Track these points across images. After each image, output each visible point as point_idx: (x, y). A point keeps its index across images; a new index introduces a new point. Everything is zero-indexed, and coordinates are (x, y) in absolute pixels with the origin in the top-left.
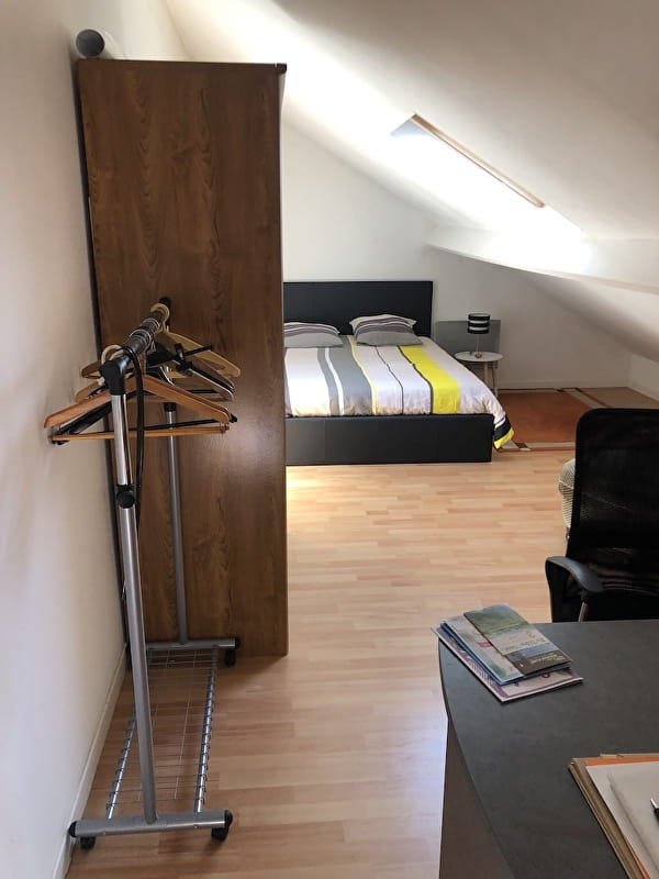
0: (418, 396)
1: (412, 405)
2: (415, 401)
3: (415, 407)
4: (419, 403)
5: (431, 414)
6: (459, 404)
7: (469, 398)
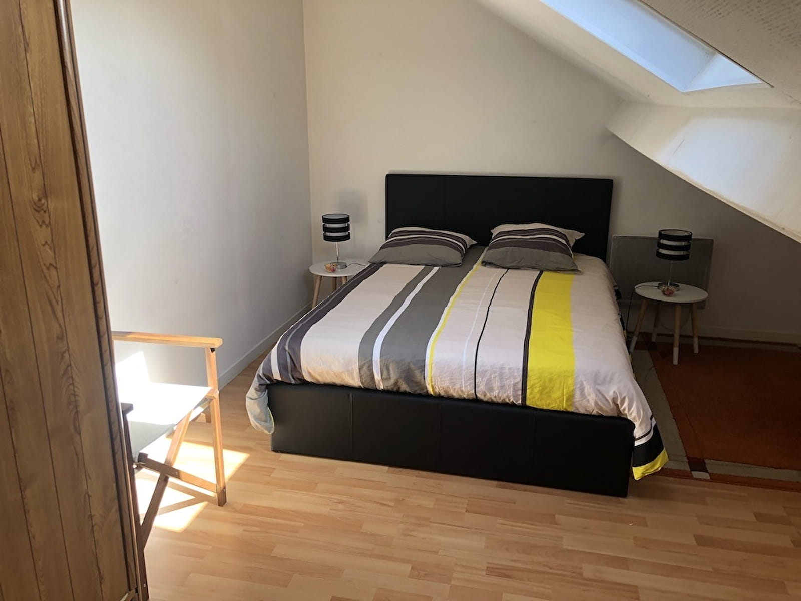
0: (501, 377)
1: (491, 389)
2: (496, 385)
3: (496, 393)
4: (502, 387)
5: (524, 406)
6: (571, 398)
7: (588, 389)
